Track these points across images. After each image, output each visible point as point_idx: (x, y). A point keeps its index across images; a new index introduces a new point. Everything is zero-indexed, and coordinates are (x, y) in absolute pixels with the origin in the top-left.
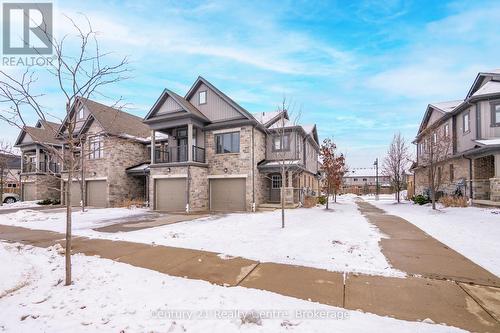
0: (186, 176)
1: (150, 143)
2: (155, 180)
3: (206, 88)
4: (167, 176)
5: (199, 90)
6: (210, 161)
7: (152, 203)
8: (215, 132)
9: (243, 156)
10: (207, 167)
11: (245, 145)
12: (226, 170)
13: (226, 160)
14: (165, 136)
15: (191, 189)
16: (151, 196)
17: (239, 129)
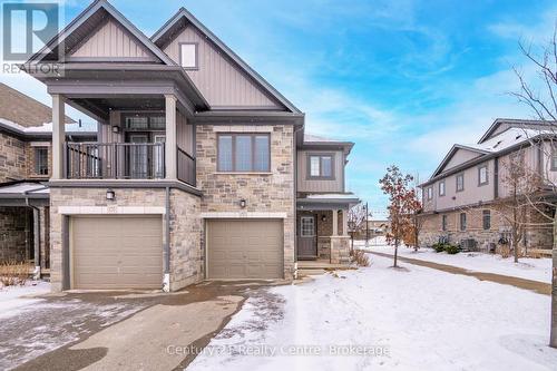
0: (162, 210)
1: (48, 138)
2: (67, 218)
3: (197, 38)
4: (105, 210)
5: (180, 38)
6: (206, 185)
7: (56, 273)
8: (217, 129)
9: (278, 178)
10: (199, 195)
11: (284, 159)
12: (242, 204)
13: (243, 184)
14: (90, 124)
15: (175, 240)
16: (56, 258)
17: (270, 129)
